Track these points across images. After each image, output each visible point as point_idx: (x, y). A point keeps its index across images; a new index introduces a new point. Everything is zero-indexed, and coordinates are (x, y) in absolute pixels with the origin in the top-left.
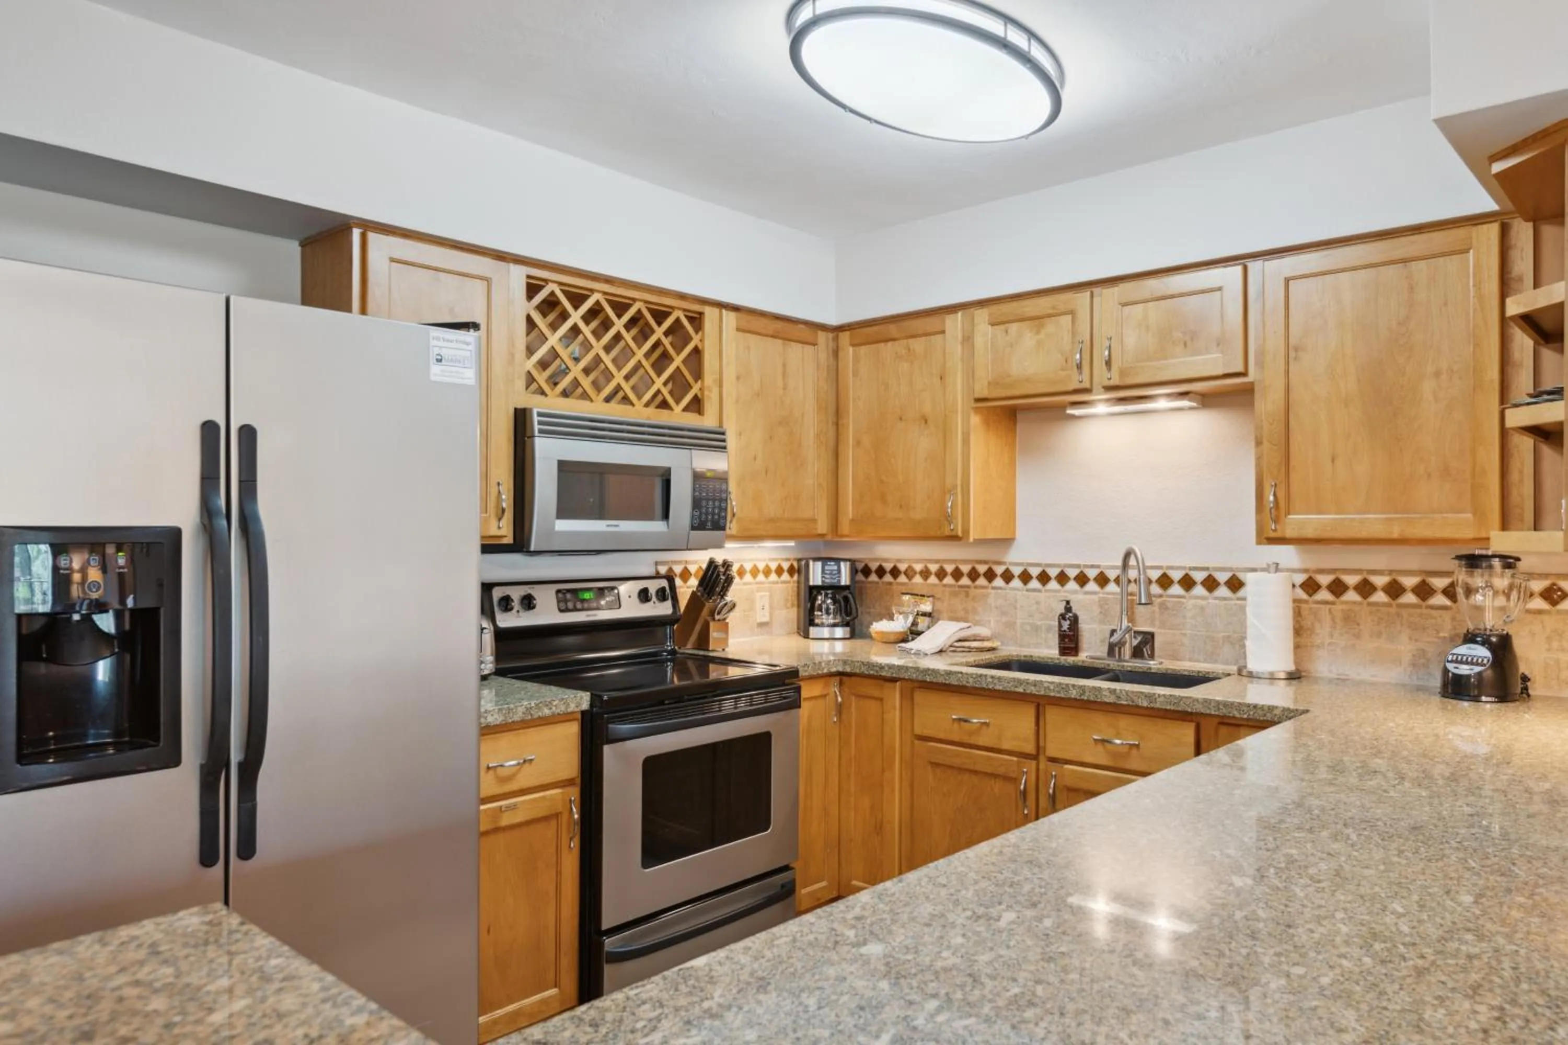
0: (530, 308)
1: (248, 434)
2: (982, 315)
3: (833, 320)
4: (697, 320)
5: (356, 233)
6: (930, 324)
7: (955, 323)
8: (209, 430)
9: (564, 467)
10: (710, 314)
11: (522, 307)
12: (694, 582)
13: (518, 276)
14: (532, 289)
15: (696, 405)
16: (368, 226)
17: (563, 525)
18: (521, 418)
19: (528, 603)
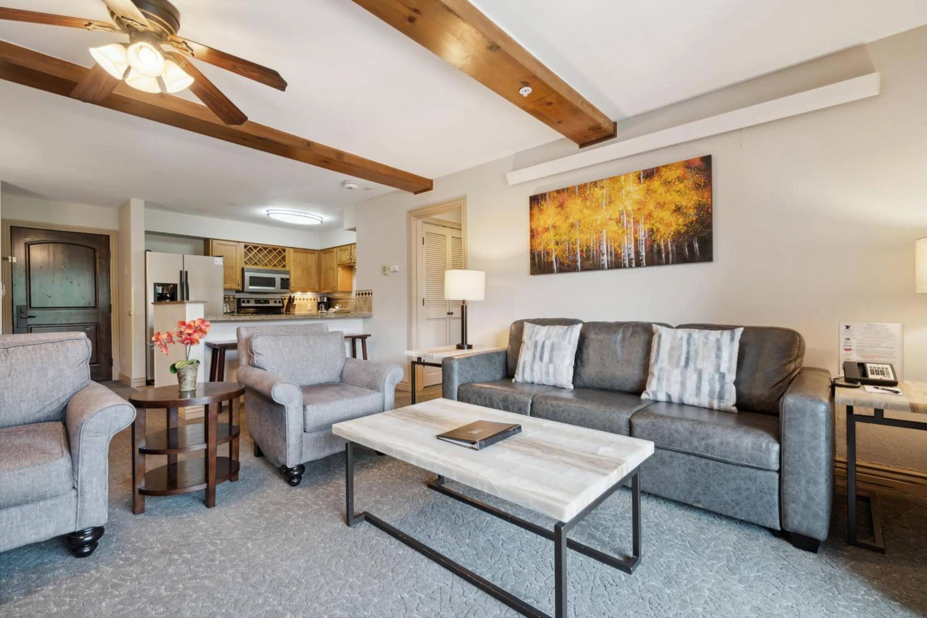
0: (246, 250)
1: (186, 272)
2: (338, 249)
3: (319, 248)
4: (284, 251)
5: (211, 240)
6: (331, 250)
7: (335, 250)
8: (181, 272)
9: (251, 277)
10: (287, 250)
11: (244, 250)
12: (287, 301)
13: (242, 245)
14: (246, 247)
15: (284, 266)
16: (212, 239)
17: (251, 287)
18: (243, 269)
19: (248, 302)
